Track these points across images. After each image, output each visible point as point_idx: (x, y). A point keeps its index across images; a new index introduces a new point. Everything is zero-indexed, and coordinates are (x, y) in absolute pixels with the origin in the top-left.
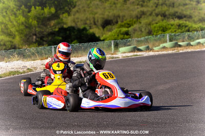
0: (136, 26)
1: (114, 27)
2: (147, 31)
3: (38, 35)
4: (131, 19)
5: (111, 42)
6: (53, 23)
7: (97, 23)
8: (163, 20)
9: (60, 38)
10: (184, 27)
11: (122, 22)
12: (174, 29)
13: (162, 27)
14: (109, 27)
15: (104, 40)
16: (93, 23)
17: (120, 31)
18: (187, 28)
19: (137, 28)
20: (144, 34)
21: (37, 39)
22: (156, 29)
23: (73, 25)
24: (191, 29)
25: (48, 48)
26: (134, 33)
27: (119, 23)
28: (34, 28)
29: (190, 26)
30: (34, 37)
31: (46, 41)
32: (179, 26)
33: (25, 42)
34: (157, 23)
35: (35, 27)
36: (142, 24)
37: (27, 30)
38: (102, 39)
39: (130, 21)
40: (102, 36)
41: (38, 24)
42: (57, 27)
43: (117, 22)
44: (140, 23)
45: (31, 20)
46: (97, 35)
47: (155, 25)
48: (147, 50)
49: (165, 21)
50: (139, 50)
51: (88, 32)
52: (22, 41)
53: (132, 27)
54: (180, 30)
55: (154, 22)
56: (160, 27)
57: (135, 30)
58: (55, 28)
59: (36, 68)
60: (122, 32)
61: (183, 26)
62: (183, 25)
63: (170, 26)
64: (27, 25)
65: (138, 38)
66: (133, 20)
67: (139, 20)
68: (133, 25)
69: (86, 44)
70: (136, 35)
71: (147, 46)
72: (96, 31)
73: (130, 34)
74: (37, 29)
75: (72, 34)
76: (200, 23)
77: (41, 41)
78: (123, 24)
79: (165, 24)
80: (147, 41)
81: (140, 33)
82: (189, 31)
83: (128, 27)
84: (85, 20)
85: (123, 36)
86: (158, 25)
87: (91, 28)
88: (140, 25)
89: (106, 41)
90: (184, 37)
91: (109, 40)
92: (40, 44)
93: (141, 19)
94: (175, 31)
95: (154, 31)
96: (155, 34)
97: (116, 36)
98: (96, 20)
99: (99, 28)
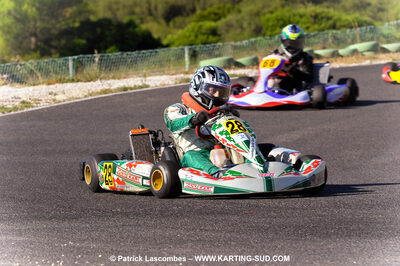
0: (231, 18)
1: (187, 20)
2: (253, 27)
3: (39, 35)
4: (221, 5)
5: (183, 49)
6: (69, 11)
7: (154, 12)
8: (283, 6)
9: (84, 42)
10: (324, 20)
11: (204, 9)
12: (304, 23)
13: (282, 19)
14: (179, 20)
15: (168, 46)
16: (146, 12)
17: (200, 27)
18: (331, 22)
19: (234, 22)
20: (246, 33)
21: (39, 43)
22: (270, 24)
23: (108, 15)
24: (338, 24)
25: (61, 61)
26: (228, 32)
27: (198, 12)
28: (32, 23)
29: (335, 18)
30: (33, 40)
31: (55, 48)
32: (316, 17)
33: (15, 49)
34: (272, 12)
35: (35, 21)
36: (243, 14)
37: (20, 26)
38: (165, 42)
39: (219, 8)
40: (165, 37)
41: (40, 14)
42: (78, 19)
43: (193, 11)
44: (239, 11)
45: (25, 7)
46: (156, 36)
47: (268, 16)
48: (253, 65)
49: (287, 8)
50: (239, 65)
51: (137, 29)
52: (9, 48)
53: (223, 20)
54: (316, 26)
55: (266, 10)
56: (278, 20)
57: (229, 26)
58: (74, 21)
59: (38, 101)
60: (203, 30)
61: (322, 18)
62: (323, 15)
63: (297, 18)
64: (18, 16)
65: (236, 41)
66: (224, 7)
67: (236, 6)
68: (225, 16)
69: (135, 53)
70: (231, 35)
71: (253, 56)
72: (154, 28)
73: (219, 32)
74: (39, 24)
75: (107, 33)
76: (355, 11)
77: (46, 47)
78: (205, 13)
79: (287, 15)
80: (253, 47)
81: (238, 31)
82: (334, 27)
83: (215, 20)
84: (131, 7)
85: (205, 37)
86: (274, 15)
87: (142, 21)
88: (240, 16)
89: (173, 48)
90: (326, 40)
91: (180, 45)
92: (44, 53)
93: (241, 4)
94: (308, 28)
95: (267, 29)
96: (268, 33)
97: (192, 38)
98: (153, 6)
99: (158, 22)
